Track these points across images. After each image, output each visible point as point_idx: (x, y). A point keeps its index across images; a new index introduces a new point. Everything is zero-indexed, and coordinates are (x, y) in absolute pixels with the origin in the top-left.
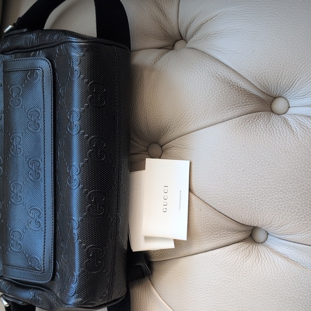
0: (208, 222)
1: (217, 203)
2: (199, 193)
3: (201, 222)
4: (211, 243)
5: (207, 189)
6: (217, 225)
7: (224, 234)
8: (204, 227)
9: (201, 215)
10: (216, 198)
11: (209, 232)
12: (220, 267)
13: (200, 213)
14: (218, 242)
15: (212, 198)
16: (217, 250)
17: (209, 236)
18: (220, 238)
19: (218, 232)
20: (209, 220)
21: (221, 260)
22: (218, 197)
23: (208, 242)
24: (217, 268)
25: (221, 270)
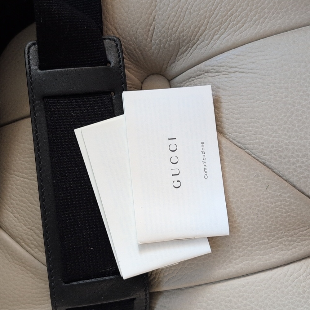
0: (279, 211)
1: (301, 173)
2: (265, 155)
3: (267, 211)
4: (283, 252)
5: (284, 146)
6: (295, 217)
7: (305, 235)
8: (273, 221)
9: (268, 198)
10: (303, 163)
11: (280, 230)
12: (303, 298)
13: (266, 194)
14: (294, 250)
15: (294, 163)
16: (293, 265)
17: (278, 238)
18: (298, 243)
19: (294, 231)
20: (282, 208)
21: (303, 284)
22: (306, 161)
23: (277, 250)
24: (298, 299)
25: (305, 302)
